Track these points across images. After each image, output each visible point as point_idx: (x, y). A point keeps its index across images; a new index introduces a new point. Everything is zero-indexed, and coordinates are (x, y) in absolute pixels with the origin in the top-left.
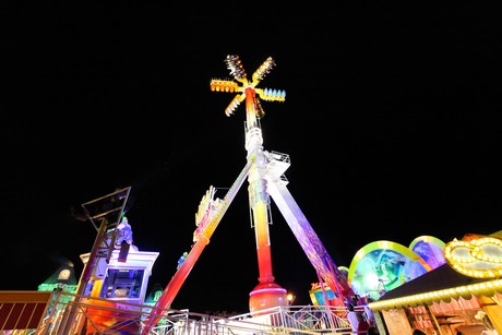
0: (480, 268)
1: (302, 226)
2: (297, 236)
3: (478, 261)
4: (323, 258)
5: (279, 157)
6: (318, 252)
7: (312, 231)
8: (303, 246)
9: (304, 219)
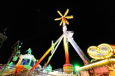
0: (99, 56)
3: (98, 53)
4: (84, 57)
5: (71, 32)
6: (83, 55)
7: (81, 50)
8: (79, 54)
9: (78, 47)
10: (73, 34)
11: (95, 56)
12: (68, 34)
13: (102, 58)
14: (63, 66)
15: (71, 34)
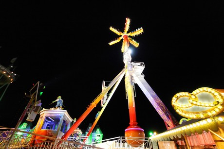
0: (196, 112)
1: (153, 97)
2: (151, 102)
3: (194, 106)
4: (166, 113)
5: (139, 64)
6: (163, 110)
8: (155, 107)
9: (154, 94)
10: (143, 68)
11: (187, 112)
12: (134, 69)
13: (202, 116)
14: (125, 132)
15: (139, 68)
